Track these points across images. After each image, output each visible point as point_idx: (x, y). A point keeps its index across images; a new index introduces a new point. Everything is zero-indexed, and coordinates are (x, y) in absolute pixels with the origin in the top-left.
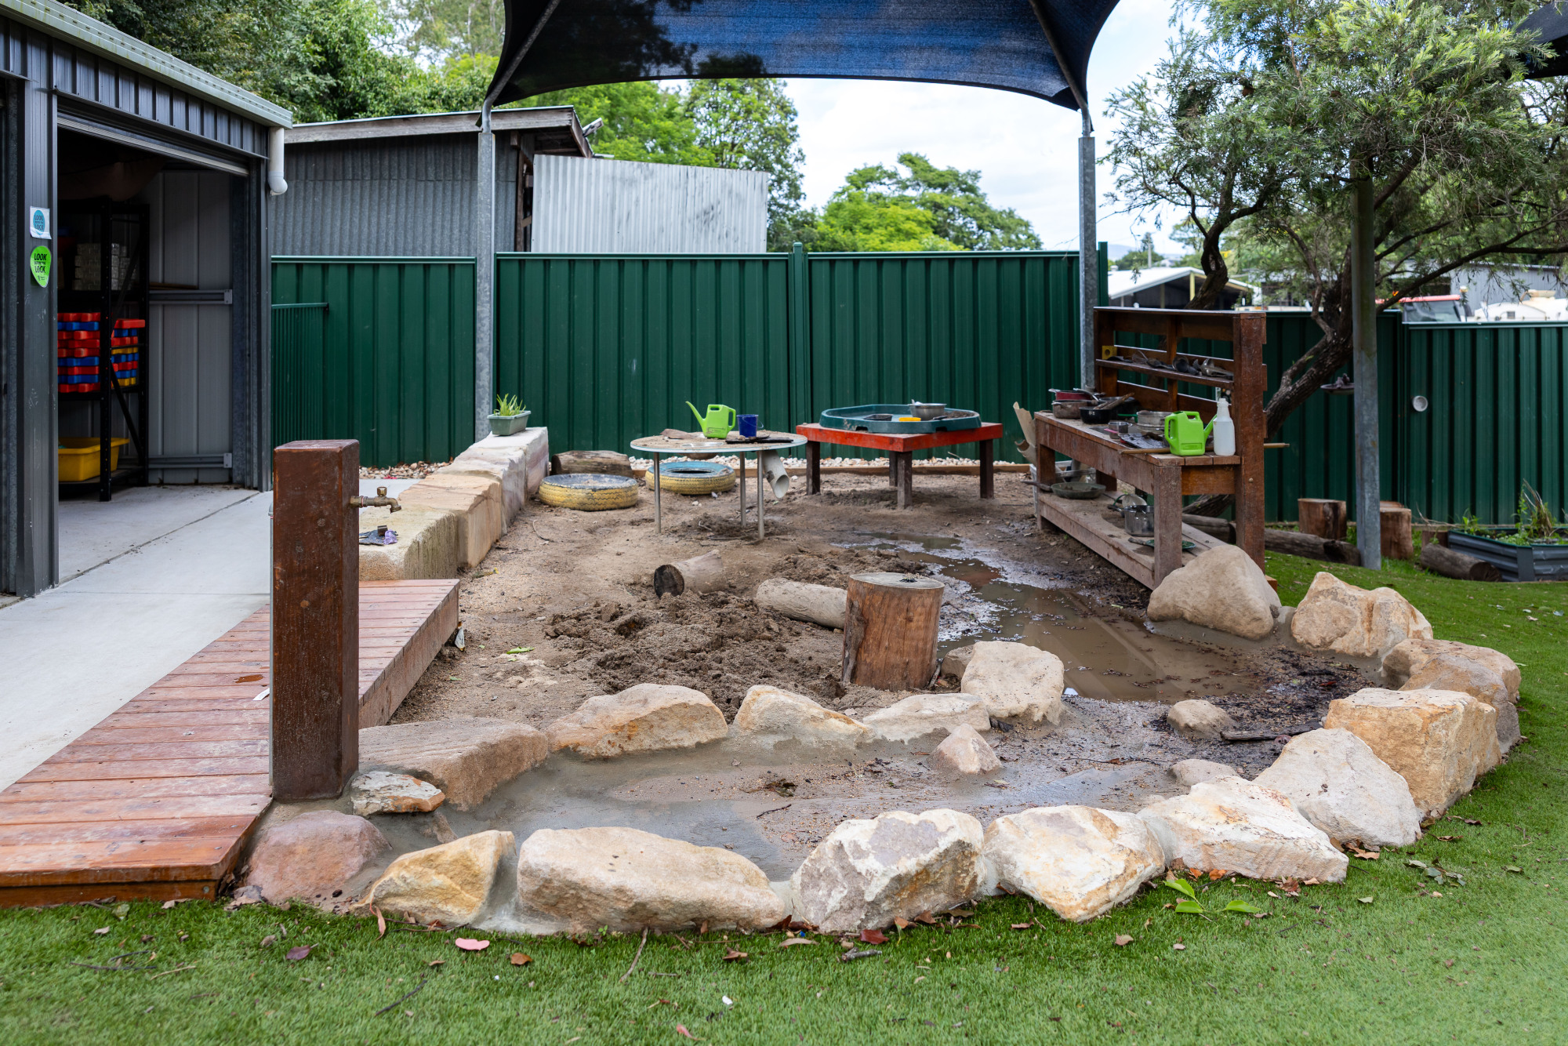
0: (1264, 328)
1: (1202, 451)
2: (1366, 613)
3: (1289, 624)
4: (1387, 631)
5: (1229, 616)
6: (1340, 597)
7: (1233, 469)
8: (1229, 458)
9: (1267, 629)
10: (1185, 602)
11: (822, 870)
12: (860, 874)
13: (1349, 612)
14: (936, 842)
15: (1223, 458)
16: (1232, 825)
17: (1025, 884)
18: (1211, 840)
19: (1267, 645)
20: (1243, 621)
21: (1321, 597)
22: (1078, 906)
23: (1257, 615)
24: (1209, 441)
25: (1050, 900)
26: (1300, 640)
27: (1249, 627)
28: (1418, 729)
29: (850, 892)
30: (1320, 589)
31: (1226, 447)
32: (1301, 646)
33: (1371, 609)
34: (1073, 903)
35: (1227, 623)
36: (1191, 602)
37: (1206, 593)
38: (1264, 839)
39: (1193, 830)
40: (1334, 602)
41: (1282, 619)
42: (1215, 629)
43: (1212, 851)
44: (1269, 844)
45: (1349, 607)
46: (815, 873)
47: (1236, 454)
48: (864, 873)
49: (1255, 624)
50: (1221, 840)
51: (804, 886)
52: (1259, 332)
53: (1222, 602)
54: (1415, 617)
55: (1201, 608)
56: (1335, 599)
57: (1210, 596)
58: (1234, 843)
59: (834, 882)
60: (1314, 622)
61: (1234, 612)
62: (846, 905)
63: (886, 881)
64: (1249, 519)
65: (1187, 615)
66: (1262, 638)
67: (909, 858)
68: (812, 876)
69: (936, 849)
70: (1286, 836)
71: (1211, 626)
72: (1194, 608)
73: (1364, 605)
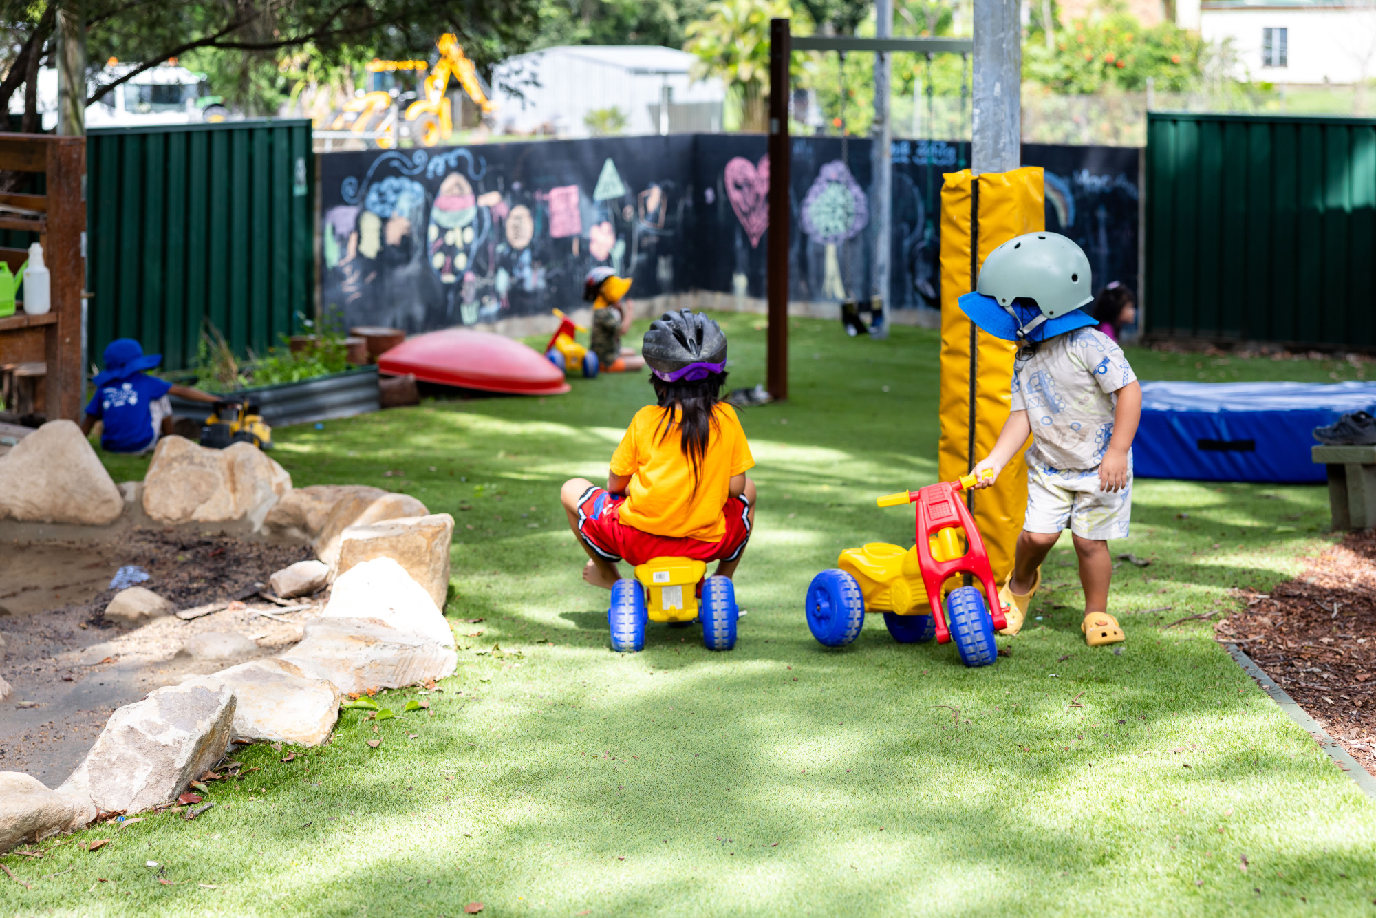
0: (84, 156)
1: (11, 310)
2: (227, 473)
3: (140, 502)
4: (254, 488)
5: (72, 504)
6: (197, 460)
7: (47, 330)
8: (43, 316)
9: (118, 510)
10: (14, 497)
11: (114, 759)
12: (166, 746)
13: (210, 475)
14: (218, 701)
15: (37, 317)
16: (372, 647)
17: (260, 730)
18: (361, 664)
19: (119, 529)
20: (90, 507)
21: (175, 464)
22: (319, 732)
23: (107, 497)
24: (20, 295)
25: (291, 736)
26: (156, 515)
27: (98, 512)
28: (424, 549)
29: (156, 767)
30: (173, 454)
31: (39, 303)
32: (159, 522)
33: (231, 468)
34: (315, 731)
35: (71, 512)
36: (21, 495)
37: (42, 482)
38: (400, 652)
39: (342, 660)
40: (191, 467)
41: (131, 496)
42: (55, 522)
43: (363, 673)
44: (404, 655)
45: (208, 469)
46: (106, 764)
47: (51, 310)
48: (171, 744)
49: (104, 508)
50: (368, 662)
51: (93, 781)
52: (79, 160)
53: (63, 489)
54: (272, 468)
55: (36, 500)
56: (192, 462)
57: (49, 483)
58: (378, 662)
59: (133, 764)
60: (170, 493)
61: (79, 498)
62: (152, 781)
63: (193, 745)
64: (65, 388)
65: (17, 512)
66: (114, 522)
67: (204, 720)
68: (103, 768)
69: (220, 707)
70: (416, 644)
71: (49, 520)
72: (28, 502)
73: (225, 466)
